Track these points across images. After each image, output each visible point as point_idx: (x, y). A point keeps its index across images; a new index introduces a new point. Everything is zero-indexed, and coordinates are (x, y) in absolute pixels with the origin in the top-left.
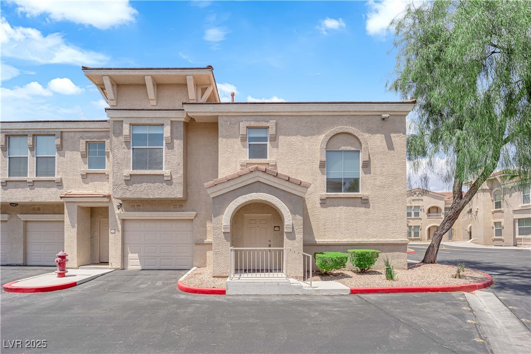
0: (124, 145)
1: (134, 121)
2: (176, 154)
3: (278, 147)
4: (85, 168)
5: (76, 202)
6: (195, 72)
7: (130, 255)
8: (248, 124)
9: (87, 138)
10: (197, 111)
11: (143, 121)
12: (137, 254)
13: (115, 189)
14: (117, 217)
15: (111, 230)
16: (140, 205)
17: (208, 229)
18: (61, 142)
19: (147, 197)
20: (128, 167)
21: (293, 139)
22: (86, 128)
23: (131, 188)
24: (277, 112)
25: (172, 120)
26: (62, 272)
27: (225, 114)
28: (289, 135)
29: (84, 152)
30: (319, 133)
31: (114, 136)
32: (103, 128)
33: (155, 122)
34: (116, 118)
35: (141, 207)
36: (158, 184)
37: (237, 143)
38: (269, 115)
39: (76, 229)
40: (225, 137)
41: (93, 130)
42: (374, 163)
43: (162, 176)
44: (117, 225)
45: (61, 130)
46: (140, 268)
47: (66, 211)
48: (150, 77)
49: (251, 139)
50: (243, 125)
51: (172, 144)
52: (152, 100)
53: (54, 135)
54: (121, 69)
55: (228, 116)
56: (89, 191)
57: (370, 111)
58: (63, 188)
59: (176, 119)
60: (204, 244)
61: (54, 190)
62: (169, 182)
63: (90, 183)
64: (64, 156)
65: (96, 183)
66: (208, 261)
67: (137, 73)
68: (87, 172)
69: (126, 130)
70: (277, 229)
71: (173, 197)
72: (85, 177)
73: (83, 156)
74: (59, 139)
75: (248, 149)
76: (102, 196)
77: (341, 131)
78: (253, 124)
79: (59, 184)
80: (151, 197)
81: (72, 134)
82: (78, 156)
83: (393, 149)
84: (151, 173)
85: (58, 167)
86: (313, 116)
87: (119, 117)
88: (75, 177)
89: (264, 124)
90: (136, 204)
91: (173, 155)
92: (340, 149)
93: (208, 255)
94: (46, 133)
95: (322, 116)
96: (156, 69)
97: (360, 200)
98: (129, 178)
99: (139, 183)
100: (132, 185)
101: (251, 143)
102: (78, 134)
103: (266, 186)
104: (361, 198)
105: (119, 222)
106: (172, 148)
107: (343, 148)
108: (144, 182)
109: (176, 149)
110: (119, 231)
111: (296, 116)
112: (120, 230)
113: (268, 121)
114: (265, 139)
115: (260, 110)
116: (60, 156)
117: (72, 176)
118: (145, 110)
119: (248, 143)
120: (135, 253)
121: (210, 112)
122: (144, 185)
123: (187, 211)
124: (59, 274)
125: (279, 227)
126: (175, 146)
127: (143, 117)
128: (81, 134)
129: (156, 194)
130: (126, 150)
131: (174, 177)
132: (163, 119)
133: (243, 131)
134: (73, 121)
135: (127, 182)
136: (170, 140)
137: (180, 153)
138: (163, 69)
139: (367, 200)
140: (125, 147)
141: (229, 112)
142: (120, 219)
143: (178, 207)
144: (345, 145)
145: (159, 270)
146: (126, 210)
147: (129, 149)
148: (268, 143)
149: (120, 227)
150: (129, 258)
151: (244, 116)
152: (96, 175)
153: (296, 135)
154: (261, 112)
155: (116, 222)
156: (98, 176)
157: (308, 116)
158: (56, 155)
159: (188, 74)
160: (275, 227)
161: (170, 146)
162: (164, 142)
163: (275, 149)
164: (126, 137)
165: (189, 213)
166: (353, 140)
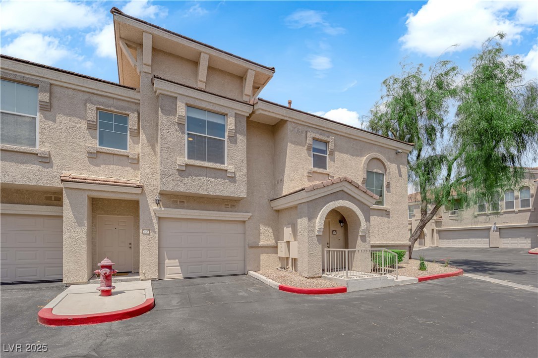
0: (176, 127)
1: (192, 102)
2: (240, 150)
3: (334, 161)
4: (93, 144)
5: (86, 190)
6: (259, 69)
7: (167, 261)
8: (314, 135)
9: (99, 103)
10: (271, 111)
11: (203, 105)
12: (177, 260)
13: (164, 180)
14: (153, 214)
15: (143, 230)
16: (183, 202)
17: (261, 232)
18: (50, 99)
19: (207, 193)
20: (182, 155)
21: (345, 156)
22: (98, 90)
23: (186, 180)
24: (335, 130)
25: (237, 112)
26: (109, 288)
27: (294, 121)
28: (342, 153)
29: (93, 121)
30: (362, 155)
31: (162, 112)
32: (125, 97)
33: (217, 109)
34: (167, 91)
35: (186, 204)
36: (220, 180)
37: (303, 151)
38: (328, 132)
39: (85, 229)
40: (293, 143)
41: (109, 95)
42: (392, 184)
43: (224, 172)
44: (152, 224)
45: (51, 81)
46: (181, 276)
47: (66, 201)
48: (208, 56)
49: (315, 150)
50: (310, 135)
51: (235, 138)
52: (201, 81)
53: (37, 86)
54: (173, 33)
55: (297, 123)
56: (101, 176)
57: (391, 146)
58: (52, 167)
59: (240, 113)
60: (258, 247)
61: (35, 167)
62: (233, 179)
63: (103, 166)
64: (55, 121)
65: (112, 166)
66: (261, 264)
67: (193, 45)
68: (98, 150)
69: (182, 110)
70: (334, 233)
71: (236, 196)
72: (94, 157)
73: (91, 127)
74: (48, 94)
75: (312, 159)
76: (135, 185)
77: (375, 157)
78: (318, 136)
79: (45, 160)
80: (211, 194)
81: (70, 92)
82: (83, 125)
83: (401, 177)
84: (213, 167)
85: (42, 134)
86: (358, 140)
87: (171, 92)
88: (74, 154)
89: (326, 139)
90: (179, 200)
91: (236, 150)
92: (374, 171)
93: (261, 258)
94: (18, 78)
95: (364, 142)
96: (217, 50)
97: (385, 212)
98: (184, 168)
99: (196, 176)
100: (187, 177)
101: (314, 153)
102: (81, 94)
103: (347, 195)
104: (386, 210)
105: (155, 221)
106: (235, 142)
107: (375, 170)
108: (203, 176)
109: (239, 144)
110: (155, 232)
111: (347, 137)
112: (157, 230)
113: (329, 137)
114: (324, 152)
115: (323, 125)
116: (45, 119)
117: (69, 152)
118: (207, 93)
119: (312, 153)
120: (175, 259)
121: (282, 115)
122: (203, 179)
123: (240, 212)
124: (103, 291)
125: (336, 231)
126: (238, 141)
127: (203, 100)
128: (86, 96)
129: (218, 191)
130: (179, 134)
131: (237, 174)
132: (226, 109)
133: (309, 141)
134: (77, 75)
135: (181, 172)
136: (234, 133)
137: (244, 149)
138: (225, 53)
139: (389, 212)
140: (178, 129)
141: (298, 120)
142: (156, 217)
143: (230, 206)
144: (376, 169)
145: (206, 277)
146: (165, 206)
147: (183, 133)
148: (327, 156)
149: (156, 226)
150: (166, 265)
151: (309, 127)
152: (111, 156)
153: (347, 153)
154: (324, 127)
155: (151, 220)
156: (116, 158)
157: (354, 139)
158: (39, 116)
159: (252, 68)
160: (333, 231)
161: (233, 139)
162: (226, 134)
163: (332, 162)
164: (180, 117)
165: (244, 214)
166: (381, 165)
